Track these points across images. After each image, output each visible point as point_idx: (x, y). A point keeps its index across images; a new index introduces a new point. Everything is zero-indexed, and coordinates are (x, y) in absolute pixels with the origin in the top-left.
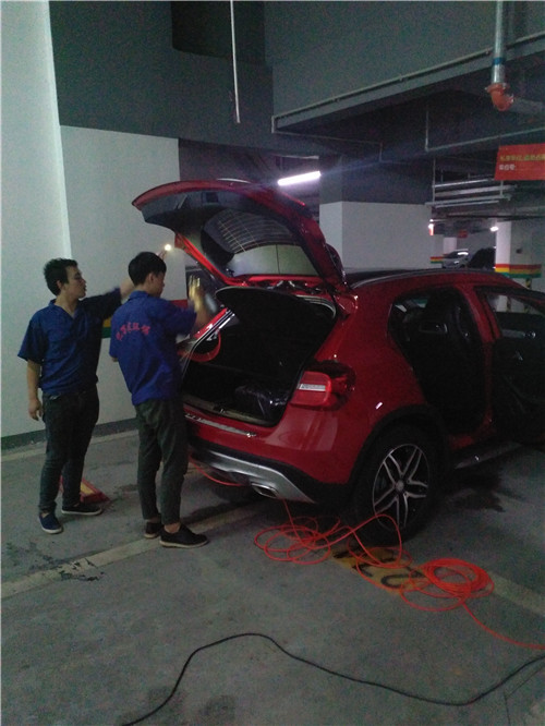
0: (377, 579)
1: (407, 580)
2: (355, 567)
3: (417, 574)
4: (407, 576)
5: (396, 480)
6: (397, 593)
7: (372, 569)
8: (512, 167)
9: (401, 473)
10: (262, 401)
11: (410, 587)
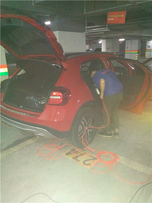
0: (81, 162)
1: (91, 161)
2: (73, 158)
3: (95, 159)
4: (91, 160)
5: (85, 127)
6: (89, 167)
7: (79, 158)
8: (112, 19)
9: (87, 124)
10: (36, 102)
11: (93, 164)
